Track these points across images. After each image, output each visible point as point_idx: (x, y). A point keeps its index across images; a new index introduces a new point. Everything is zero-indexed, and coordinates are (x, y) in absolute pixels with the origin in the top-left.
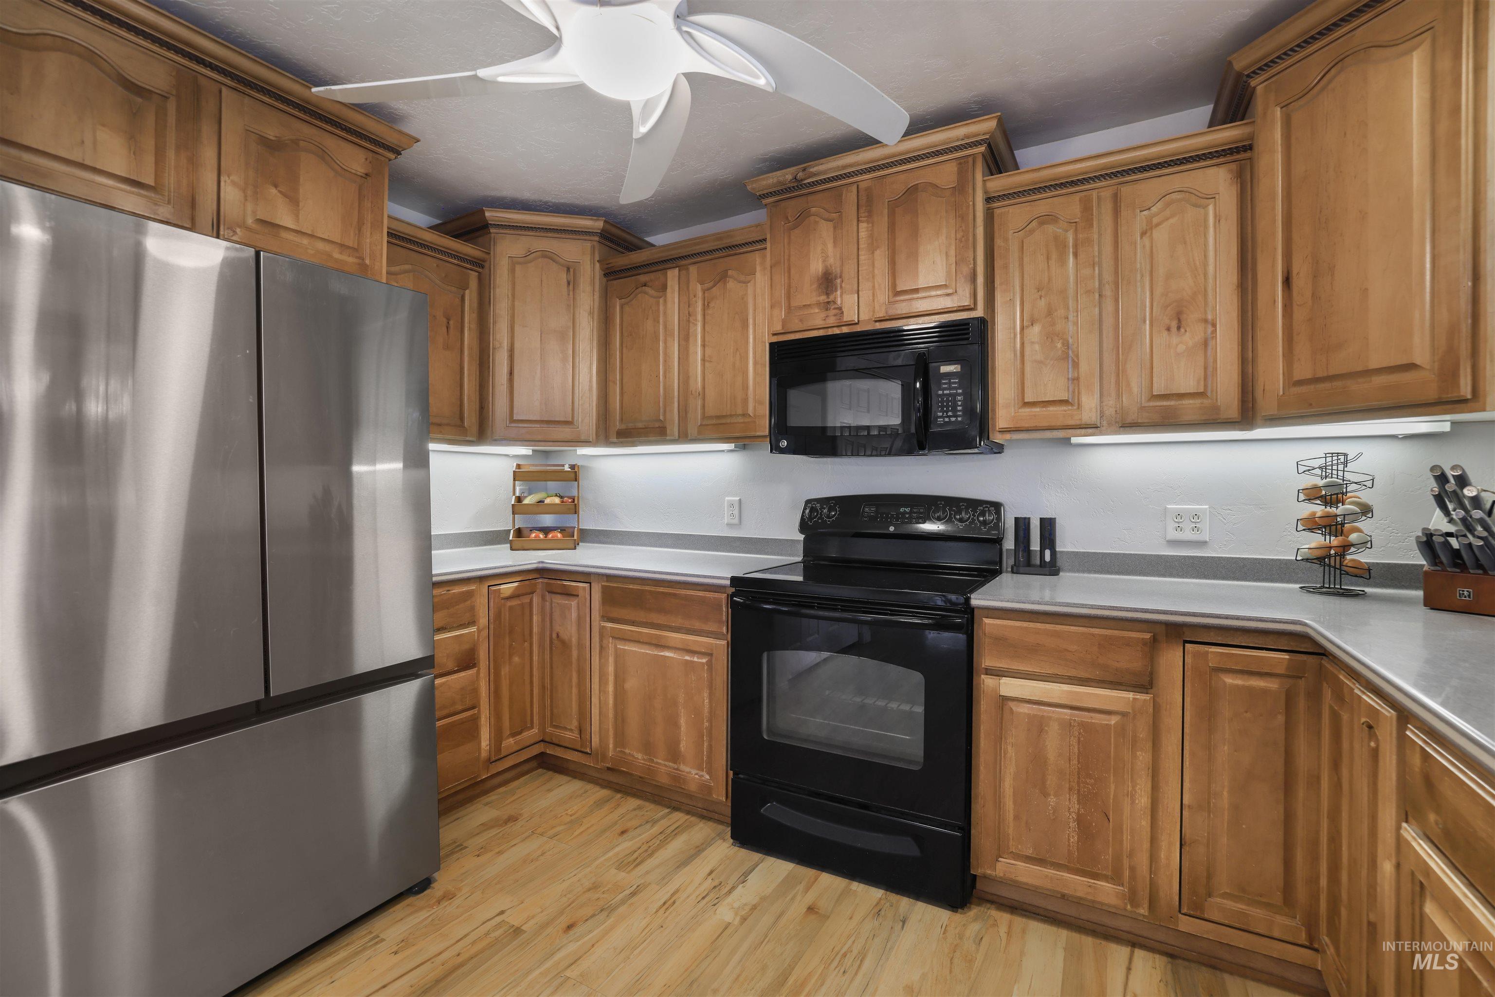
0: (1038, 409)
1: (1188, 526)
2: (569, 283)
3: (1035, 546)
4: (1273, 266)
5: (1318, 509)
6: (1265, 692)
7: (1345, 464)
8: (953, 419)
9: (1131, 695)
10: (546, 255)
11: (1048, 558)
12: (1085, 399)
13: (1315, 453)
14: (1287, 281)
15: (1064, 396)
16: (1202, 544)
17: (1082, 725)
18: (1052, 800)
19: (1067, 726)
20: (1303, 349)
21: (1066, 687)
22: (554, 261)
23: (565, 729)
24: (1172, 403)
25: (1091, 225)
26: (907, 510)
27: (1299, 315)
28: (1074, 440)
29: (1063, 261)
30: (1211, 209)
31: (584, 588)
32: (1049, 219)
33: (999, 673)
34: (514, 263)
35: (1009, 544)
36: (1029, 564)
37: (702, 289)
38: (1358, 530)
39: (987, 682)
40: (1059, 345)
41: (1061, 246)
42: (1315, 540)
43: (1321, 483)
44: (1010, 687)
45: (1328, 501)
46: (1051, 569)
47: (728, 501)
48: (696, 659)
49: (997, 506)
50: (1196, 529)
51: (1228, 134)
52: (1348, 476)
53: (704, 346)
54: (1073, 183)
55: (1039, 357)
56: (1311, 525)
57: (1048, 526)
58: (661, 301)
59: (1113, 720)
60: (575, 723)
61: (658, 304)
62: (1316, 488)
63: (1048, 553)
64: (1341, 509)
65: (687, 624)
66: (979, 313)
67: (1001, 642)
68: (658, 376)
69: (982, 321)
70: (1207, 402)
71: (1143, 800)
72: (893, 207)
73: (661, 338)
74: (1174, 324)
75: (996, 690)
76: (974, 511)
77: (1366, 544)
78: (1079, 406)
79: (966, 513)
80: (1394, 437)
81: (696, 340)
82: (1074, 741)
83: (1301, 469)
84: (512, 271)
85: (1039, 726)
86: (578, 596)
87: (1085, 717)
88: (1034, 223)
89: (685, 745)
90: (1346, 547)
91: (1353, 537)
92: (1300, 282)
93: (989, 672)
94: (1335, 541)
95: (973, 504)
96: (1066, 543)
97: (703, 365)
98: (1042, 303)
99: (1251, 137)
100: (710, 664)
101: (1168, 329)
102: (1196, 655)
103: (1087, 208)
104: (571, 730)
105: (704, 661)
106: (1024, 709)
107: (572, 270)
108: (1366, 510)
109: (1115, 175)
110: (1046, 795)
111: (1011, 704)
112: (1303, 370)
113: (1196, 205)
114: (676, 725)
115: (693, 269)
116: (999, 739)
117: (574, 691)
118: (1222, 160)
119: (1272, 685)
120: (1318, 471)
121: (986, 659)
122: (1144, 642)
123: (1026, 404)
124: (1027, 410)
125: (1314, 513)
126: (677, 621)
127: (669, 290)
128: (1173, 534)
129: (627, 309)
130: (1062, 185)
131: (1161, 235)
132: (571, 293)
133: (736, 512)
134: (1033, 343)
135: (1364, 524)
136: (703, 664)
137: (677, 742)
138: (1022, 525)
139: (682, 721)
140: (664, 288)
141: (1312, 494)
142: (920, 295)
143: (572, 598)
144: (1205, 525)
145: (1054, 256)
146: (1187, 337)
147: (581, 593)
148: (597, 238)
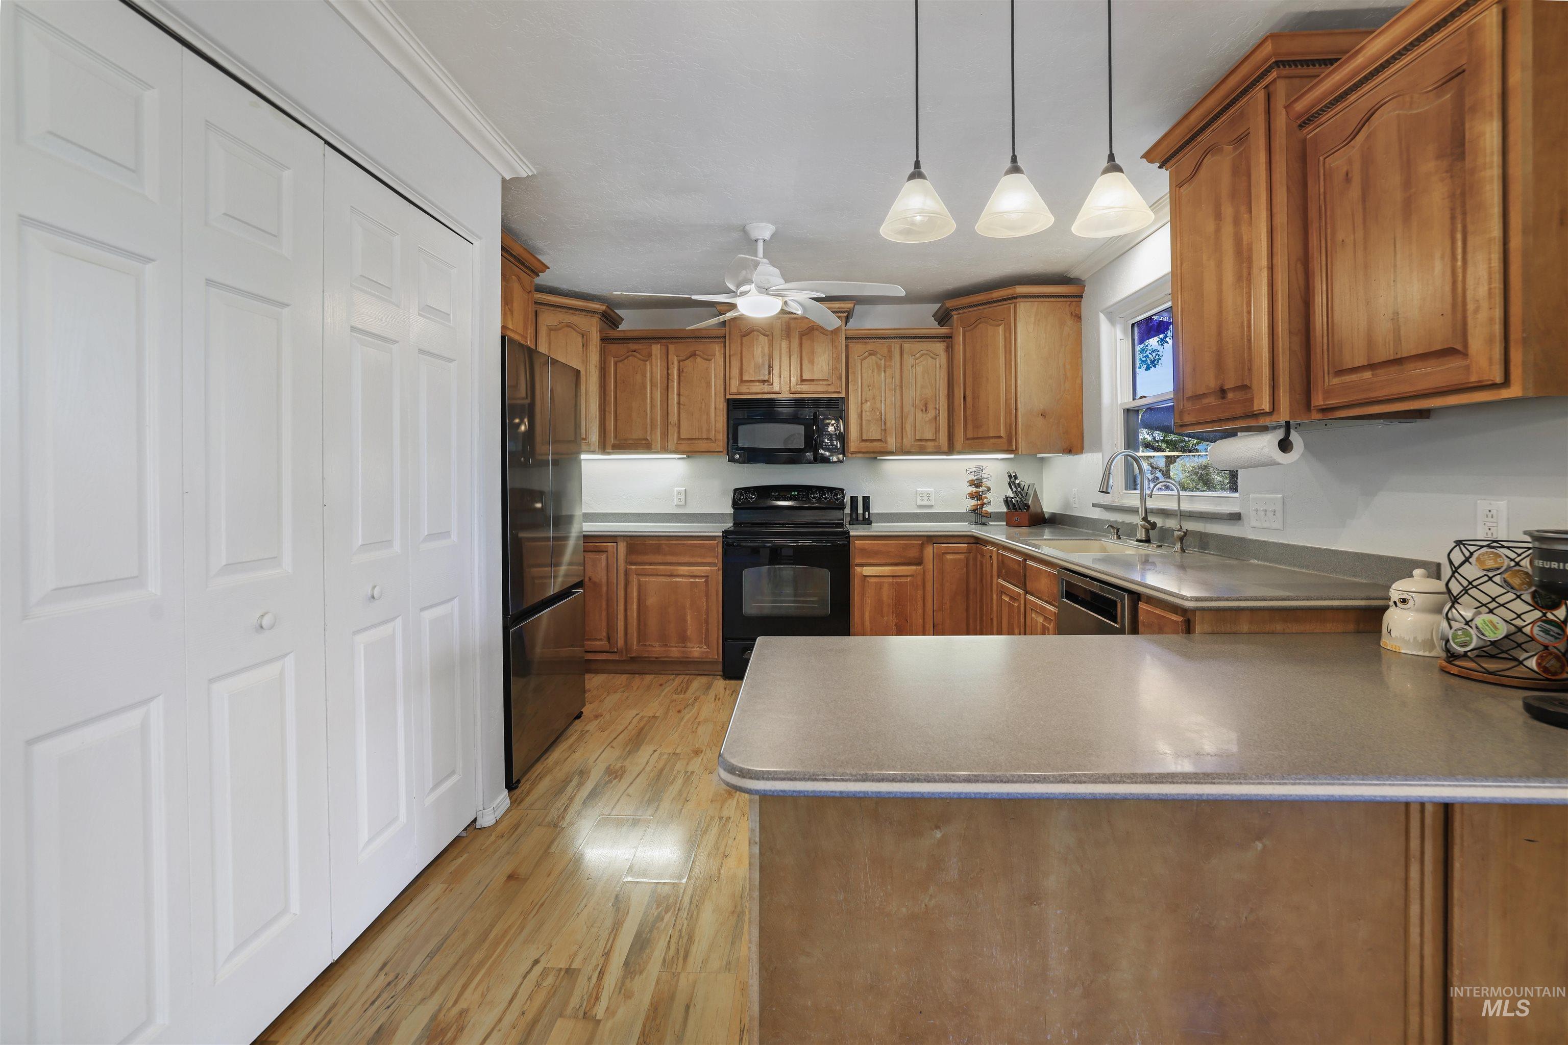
0: (868, 443)
1: (925, 498)
2: (583, 346)
3: (860, 511)
4: (960, 391)
5: (974, 489)
6: (960, 559)
7: (982, 470)
8: (831, 447)
9: (915, 568)
10: (569, 325)
11: (867, 517)
12: (888, 439)
13: (972, 466)
14: (965, 397)
15: (879, 438)
16: (931, 507)
17: (897, 583)
18: (886, 619)
19: (891, 584)
20: (970, 426)
21: (890, 568)
22: (574, 329)
23: (596, 640)
24: (923, 443)
25: (892, 359)
26: (796, 493)
27: (969, 412)
28: (878, 458)
29: (879, 375)
30: (937, 359)
31: (613, 546)
32: (872, 353)
33: (862, 565)
34: (551, 329)
35: (848, 510)
36: (857, 520)
37: (678, 360)
38: (986, 498)
39: (858, 569)
40: (878, 413)
41: (879, 367)
42: (973, 502)
43: (975, 478)
44: (867, 571)
45: (977, 486)
46: (868, 521)
47: (677, 490)
48: (697, 580)
49: (842, 490)
50: (929, 500)
51: (944, 330)
52: (983, 475)
53: (679, 395)
54: (884, 338)
55: (869, 418)
56: (973, 496)
57: (866, 500)
58: (648, 363)
59: (909, 579)
60: (604, 634)
61: (645, 365)
62: (973, 480)
63: (867, 513)
64: (981, 489)
65: (692, 560)
66: (843, 395)
67: (864, 552)
68: (645, 411)
69: (843, 398)
70: (936, 444)
71: (920, 611)
72: (802, 335)
73: (648, 387)
74: (924, 409)
75: (861, 573)
76: (832, 493)
77: (989, 503)
78: (886, 443)
79: (817, 494)
80: (998, 459)
81: (674, 390)
82: (894, 590)
83: (968, 472)
84: (549, 336)
85: (879, 586)
86: (607, 551)
87: (898, 580)
88: (867, 354)
89: (691, 631)
90: (983, 504)
91: (985, 501)
92: (969, 399)
93: (857, 565)
94: (979, 503)
95: (831, 490)
96: (875, 509)
97: (679, 408)
98: (870, 393)
99: (952, 333)
100: (706, 582)
101: (922, 410)
102: (937, 548)
103: (890, 351)
104: (601, 640)
105: (703, 580)
106: (873, 580)
107: (585, 337)
108: (989, 489)
109: (901, 338)
110: (883, 617)
111: (868, 579)
112: (970, 435)
113: (932, 358)
114: (684, 620)
115: (672, 348)
116: (863, 596)
117: (604, 613)
118: (941, 340)
119: (962, 556)
120: (973, 473)
121: (856, 559)
122: (920, 545)
123: (863, 441)
124: (863, 443)
125: (972, 491)
126: (686, 559)
127: (653, 357)
128: (920, 503)
129: (620, 365)
130: (879, 338)
131: (920, 369)
132: (585, 352)
133: (683, 497)
134: (866, 411)
135: (988, 495)
136: (703, 582)
137: (685, 631)
138: (854, 499)
139: (689, 618)
140: (650, 355)
141: (972, 483)
142: (814, 383)
143: (602, 553)
144: (932, 498)
145: (876, 371)
146: (929, 415)
147: (610, 549)
148: (599, 316)
